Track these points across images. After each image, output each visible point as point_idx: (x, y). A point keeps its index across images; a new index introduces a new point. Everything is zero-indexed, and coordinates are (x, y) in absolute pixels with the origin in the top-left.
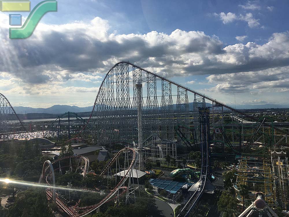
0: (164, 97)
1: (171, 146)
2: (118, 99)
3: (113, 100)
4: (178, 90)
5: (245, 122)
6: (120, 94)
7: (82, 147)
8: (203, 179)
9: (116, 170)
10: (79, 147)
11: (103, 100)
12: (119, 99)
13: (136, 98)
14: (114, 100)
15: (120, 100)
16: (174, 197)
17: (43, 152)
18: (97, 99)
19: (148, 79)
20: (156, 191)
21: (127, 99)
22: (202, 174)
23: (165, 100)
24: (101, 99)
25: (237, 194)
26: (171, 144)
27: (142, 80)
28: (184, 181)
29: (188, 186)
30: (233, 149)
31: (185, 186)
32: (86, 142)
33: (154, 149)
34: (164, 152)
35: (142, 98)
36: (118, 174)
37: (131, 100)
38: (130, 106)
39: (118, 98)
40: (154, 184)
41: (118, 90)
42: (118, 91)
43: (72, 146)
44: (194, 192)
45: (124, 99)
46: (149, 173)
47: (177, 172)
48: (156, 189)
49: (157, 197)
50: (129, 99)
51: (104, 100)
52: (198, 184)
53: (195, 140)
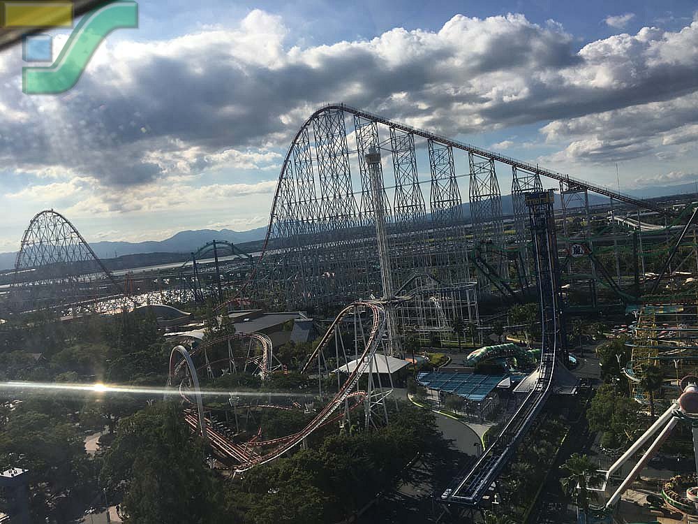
0: (436, 183)
1: (464, 298)
2: (326, 200)
3: (313, 202)
4: (471, 162)
5: (645, 228)
6: (330, 187)
7: (253, 317)
8: (548, 363)
9: (338, 360)
10: (246, 316)
11: (289, 204)
12: (328, 198)
13: (368, 192)
14: (316, 201)
15: (331, 199)
16: (478, 408)
17: (166, 335)
18: (275, 203)
19: (393, 142)
20: (436, 398)
21: (348, 196)
22: (545, 352)
23: (441, 190)
24: (285, 202)
25: (636, 390)
26: (463, 291)
27: (379, 148)
28: (501, 372)
29: (511, 382)
30: (619, 292)
31: (506, 382)
32: (260, 305)
33: (422, 307)
34: (447, 313)
35: (384, 191)
36: (343, 368)
37: (358, 197)
38: (357, 212)
39: (325, 196)
40: (428, 385)
41: (323, 176)
42: (323, 180)
43: (230, 316)
44: (527, 394)
45: (340, 198)
46: (416, 361)
47: (483, 353)
48: (434, 396)
49: (439, 412)
50: (352, 196)
51: (293, 205)
52: (535, 376)
53: (522, 277)
